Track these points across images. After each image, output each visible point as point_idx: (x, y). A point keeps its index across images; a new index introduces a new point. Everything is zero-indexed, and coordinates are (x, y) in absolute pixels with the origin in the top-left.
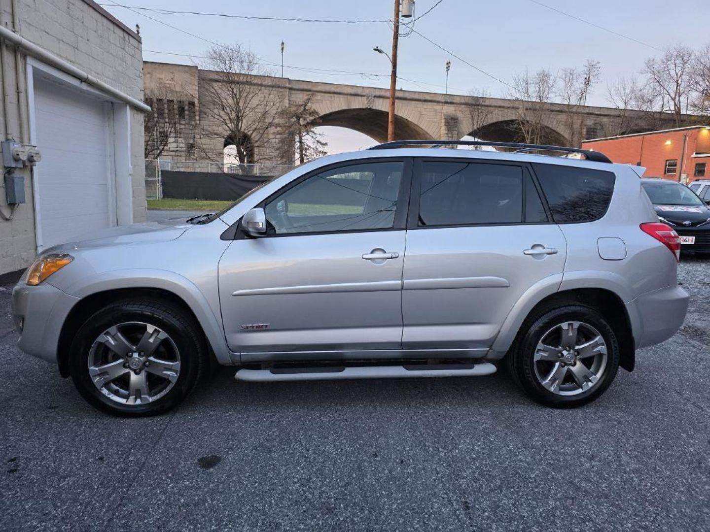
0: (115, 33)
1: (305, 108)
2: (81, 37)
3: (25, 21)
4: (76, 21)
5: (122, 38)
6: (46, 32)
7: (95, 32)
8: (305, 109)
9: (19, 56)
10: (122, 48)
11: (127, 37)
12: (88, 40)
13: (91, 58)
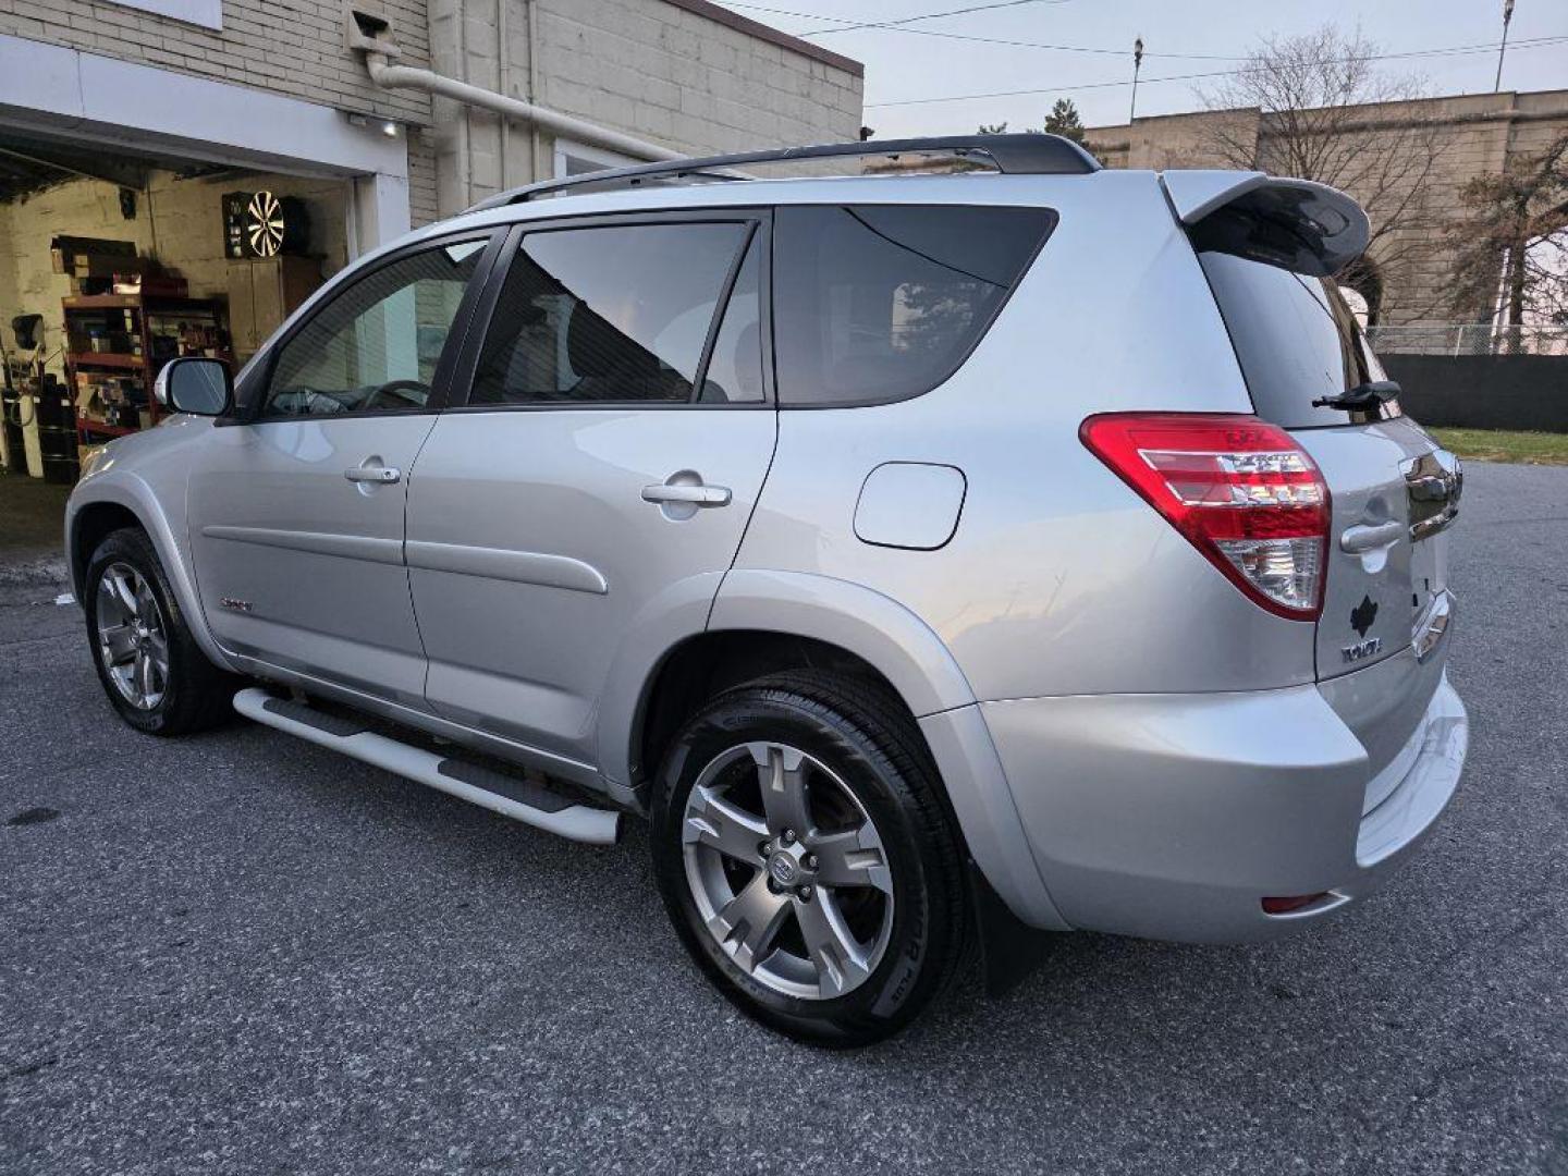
0: (783, 66)
1: (1548, 167)
2: (692, 87)
3: (559, 77)
4: (680, 58)
5: (805, 75)
6: (603, 89)
7: (731, 72)
8: (1548, 170)
9: (537, 139)
10: (802, 95)
11: (818, 69)
12: (709, 92)
13: (713, 125)
